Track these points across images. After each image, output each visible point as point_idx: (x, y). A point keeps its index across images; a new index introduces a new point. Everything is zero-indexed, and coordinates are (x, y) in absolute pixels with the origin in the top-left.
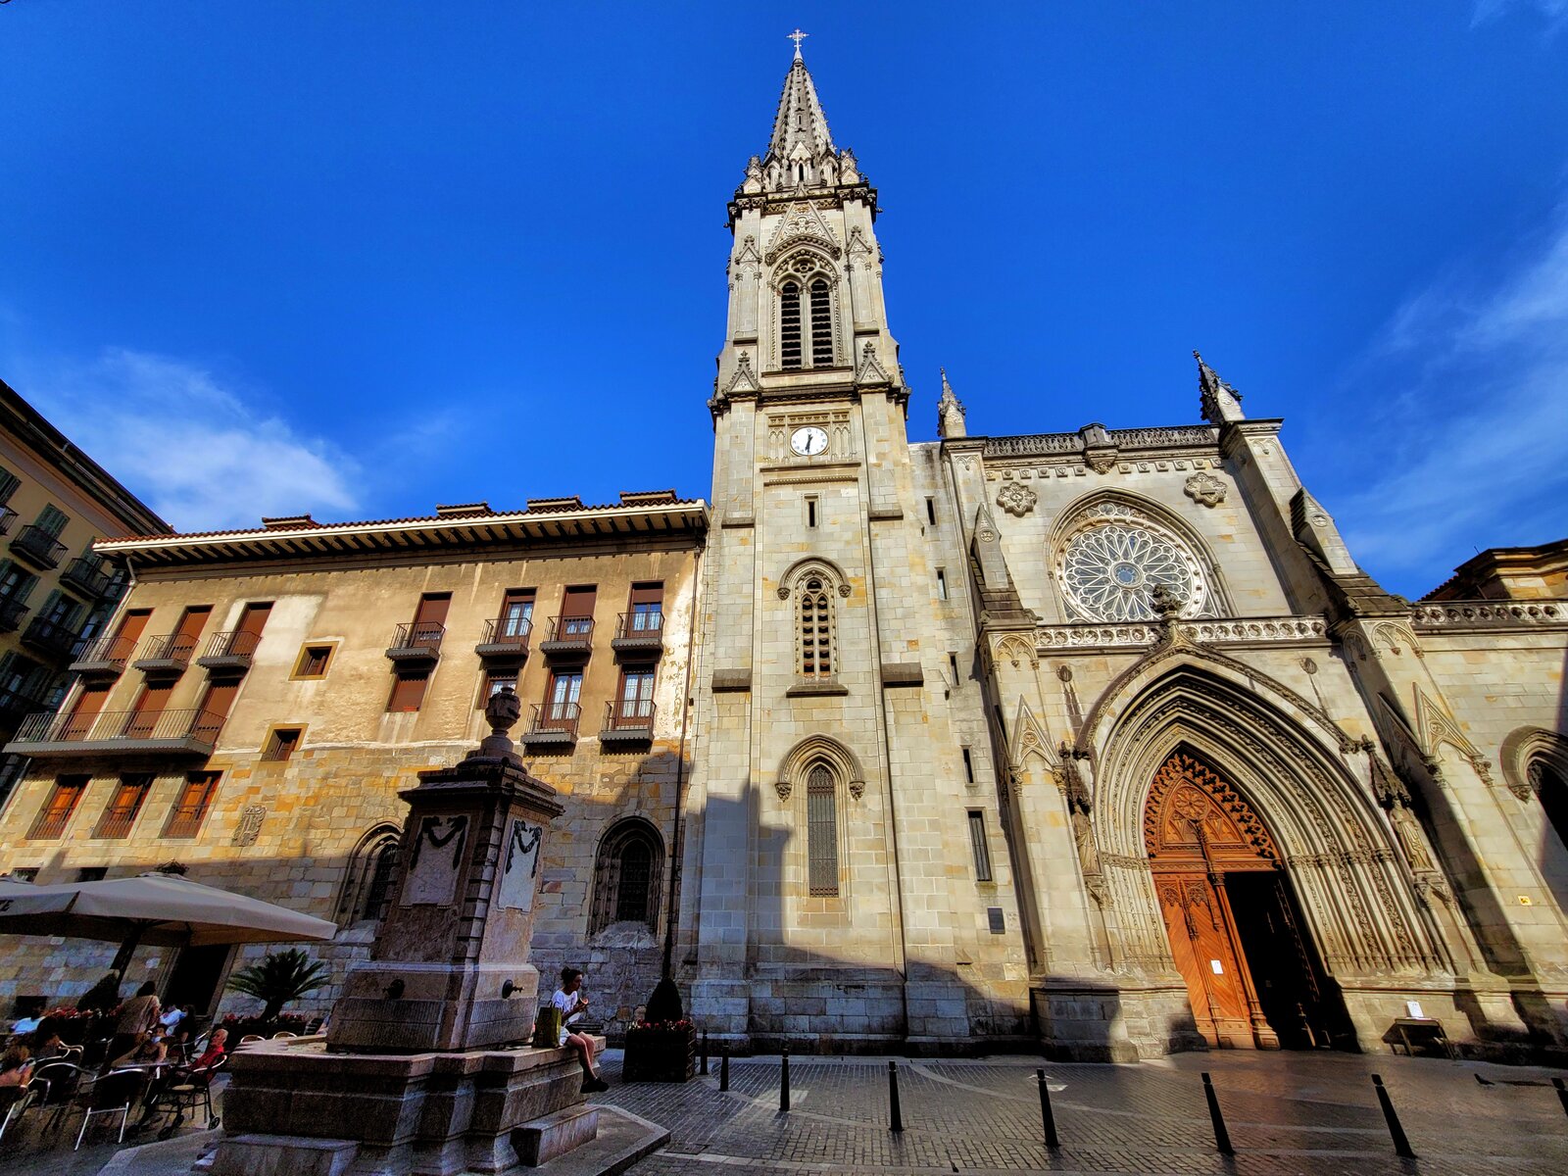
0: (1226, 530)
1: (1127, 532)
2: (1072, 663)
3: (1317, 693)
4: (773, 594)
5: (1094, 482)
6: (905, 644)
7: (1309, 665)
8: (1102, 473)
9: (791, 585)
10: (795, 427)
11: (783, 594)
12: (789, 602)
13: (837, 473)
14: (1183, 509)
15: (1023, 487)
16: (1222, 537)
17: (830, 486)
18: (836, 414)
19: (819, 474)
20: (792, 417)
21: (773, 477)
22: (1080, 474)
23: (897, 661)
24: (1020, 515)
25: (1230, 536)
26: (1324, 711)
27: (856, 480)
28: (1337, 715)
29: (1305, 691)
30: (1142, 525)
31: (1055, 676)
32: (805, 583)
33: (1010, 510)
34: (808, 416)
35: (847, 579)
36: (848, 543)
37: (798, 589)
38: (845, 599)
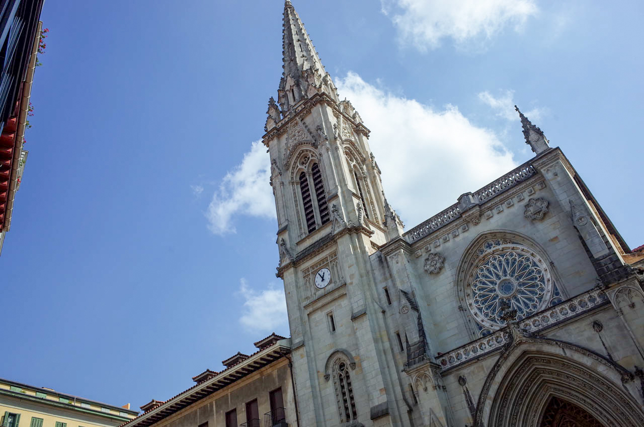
0: (553, 235)
1: (503, 256)
2: (465, 372)
3: (604, 345)
4: (322, 379)
5: (474, 232)
6: (379, 392)
7: (598, 326)
8: (476, 224)
9: (330, 371)
10: (315, 273)
11: (327, 377)
12: (331, 382)
13: (337, 294)
14: (525, 229)
15: (435, 255)
16: (552, 240)
17: (337, 303)
18: (331, 255)
19: (329, 298)
20: (312, 267)
21: (310, 309)
22: (465, 230)
23: (377, 404)
24: (438, 273)
25: (556, 237)
26: (609, 355)
27: (346, 294)
28: (618, 357)
29: (596, 346)
30: (509, 248)
31: (457, 384)
32: (337, 367)
33: (431, 273)
34: (319, 263)
35: (352, 358)
36: (349, 335)
37: (334, 371)
38: (354, 371)
